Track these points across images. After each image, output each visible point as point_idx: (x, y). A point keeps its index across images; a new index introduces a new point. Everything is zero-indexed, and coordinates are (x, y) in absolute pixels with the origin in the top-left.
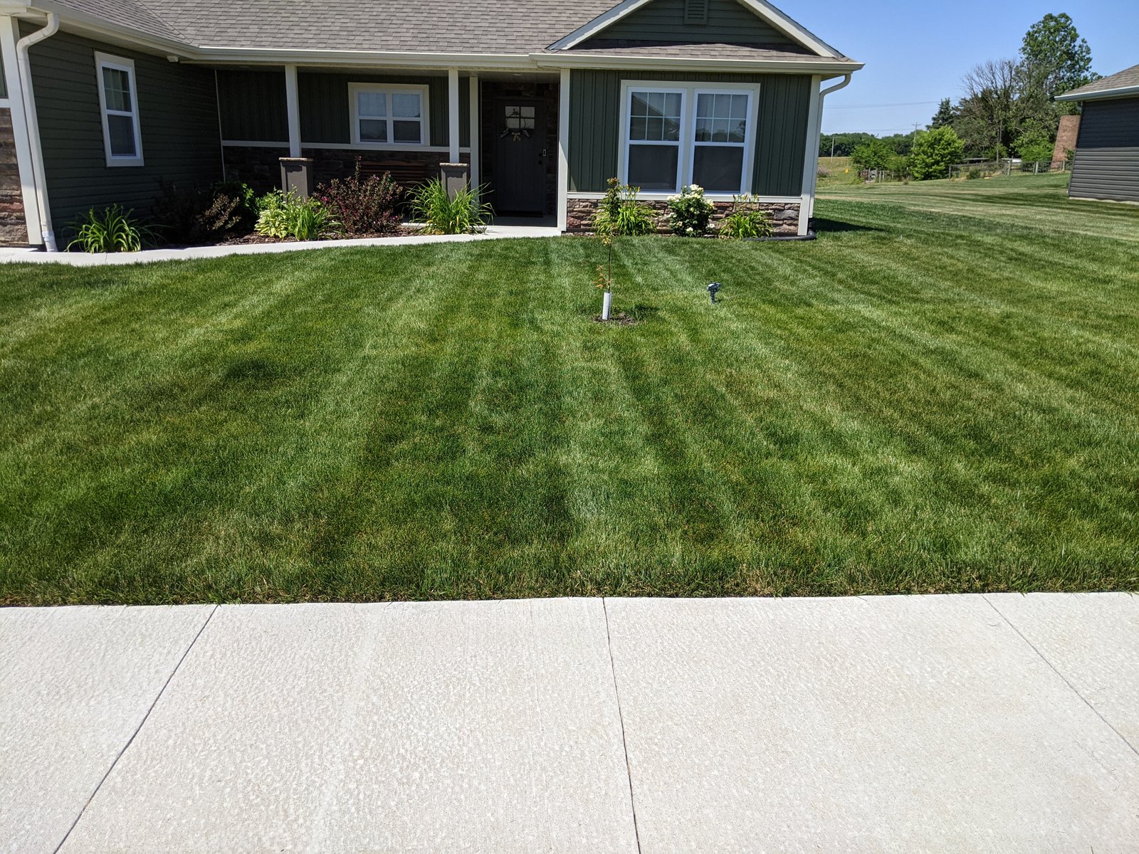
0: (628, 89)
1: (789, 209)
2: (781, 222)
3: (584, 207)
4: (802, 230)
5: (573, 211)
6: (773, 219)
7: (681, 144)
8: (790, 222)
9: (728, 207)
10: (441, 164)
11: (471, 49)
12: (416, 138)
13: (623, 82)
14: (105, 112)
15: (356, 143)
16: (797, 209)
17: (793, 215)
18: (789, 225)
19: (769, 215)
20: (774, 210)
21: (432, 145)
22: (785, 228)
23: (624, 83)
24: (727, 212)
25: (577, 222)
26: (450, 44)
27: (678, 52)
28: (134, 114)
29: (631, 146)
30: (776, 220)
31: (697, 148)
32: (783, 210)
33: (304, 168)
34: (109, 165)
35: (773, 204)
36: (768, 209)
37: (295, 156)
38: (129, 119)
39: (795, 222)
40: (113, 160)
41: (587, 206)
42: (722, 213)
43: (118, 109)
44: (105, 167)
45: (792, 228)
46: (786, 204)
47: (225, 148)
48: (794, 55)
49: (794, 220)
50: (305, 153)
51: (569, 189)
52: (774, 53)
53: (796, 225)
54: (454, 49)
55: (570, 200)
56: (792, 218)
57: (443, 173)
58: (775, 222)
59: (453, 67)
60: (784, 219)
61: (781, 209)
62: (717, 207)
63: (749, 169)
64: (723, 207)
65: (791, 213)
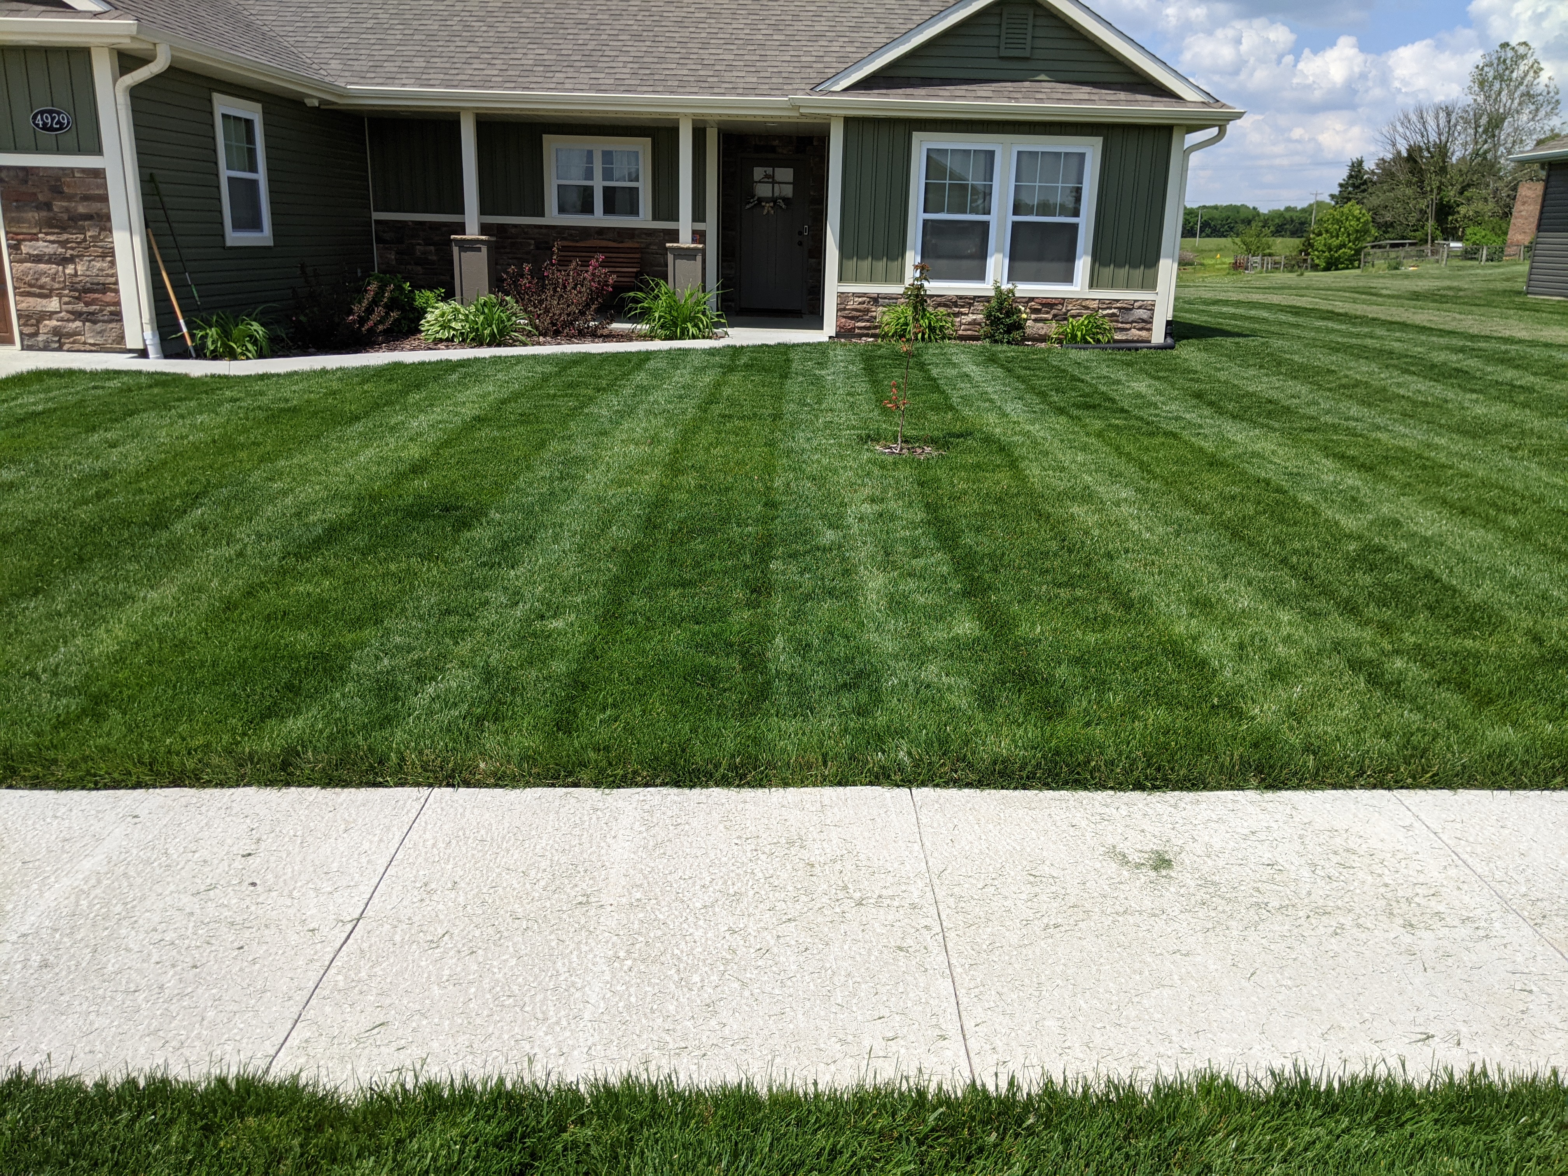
0: (922, 144)
1: (1140, 308)
2: (1128, 326)
3: (860, 303)
4: (1158, 336)
5: (845, 309)
6: (1117, 321)
7: (992, 219)
8: (1140, 325)
9: (1056, 305)
10: (668, 245)
11: (710, 90)
12: (633, 210)
13: (915, 134)
14: (225, 174)
15: (553, 217)
16: (1150, 308)
17: (1145, 317)
18: (1139, 329)
19: (1113, 315)
20: (1119, 308)
21: (655, 218)
22: (1134, 334)
23: (917, 136)
24: (1054, 312)
25: (850, 324)
26: (682, 84)
27: (990, 94)
28: (261, 176)
29: (925, 222)
30: (1122, 323)
31: (1015, 225)
32: (1131, 309)
33: (484, 249)
34: (229, 243)
35: (1118, 301)
36: (1110, 308)
37: (472, 232)
38: (254, 183)
39: (1148, 326)
40: (234, 238)
41: (864, 303)
42: (1048, 313)
43: (239, 170)
44: (224, 247)
45: (1144, 334)
46: (1135, 301)
47: (378, 222)
48: (1149, 98)
49: (1146, 324)
50: (484, 229)
51: (840, 279)
52: (1122, 95)
53: (1150, 330)
54: (688, 90)
55: (841, 295)
56: (1143, 321)
57: (670, 257)
58: (1120, 325)
59: (686, 115)
60: (1133, 322)
61: (1127, 308)
62: (1041, 304)
63: (1085, 253)
64: (1049, 304)
65: (1143, 314)
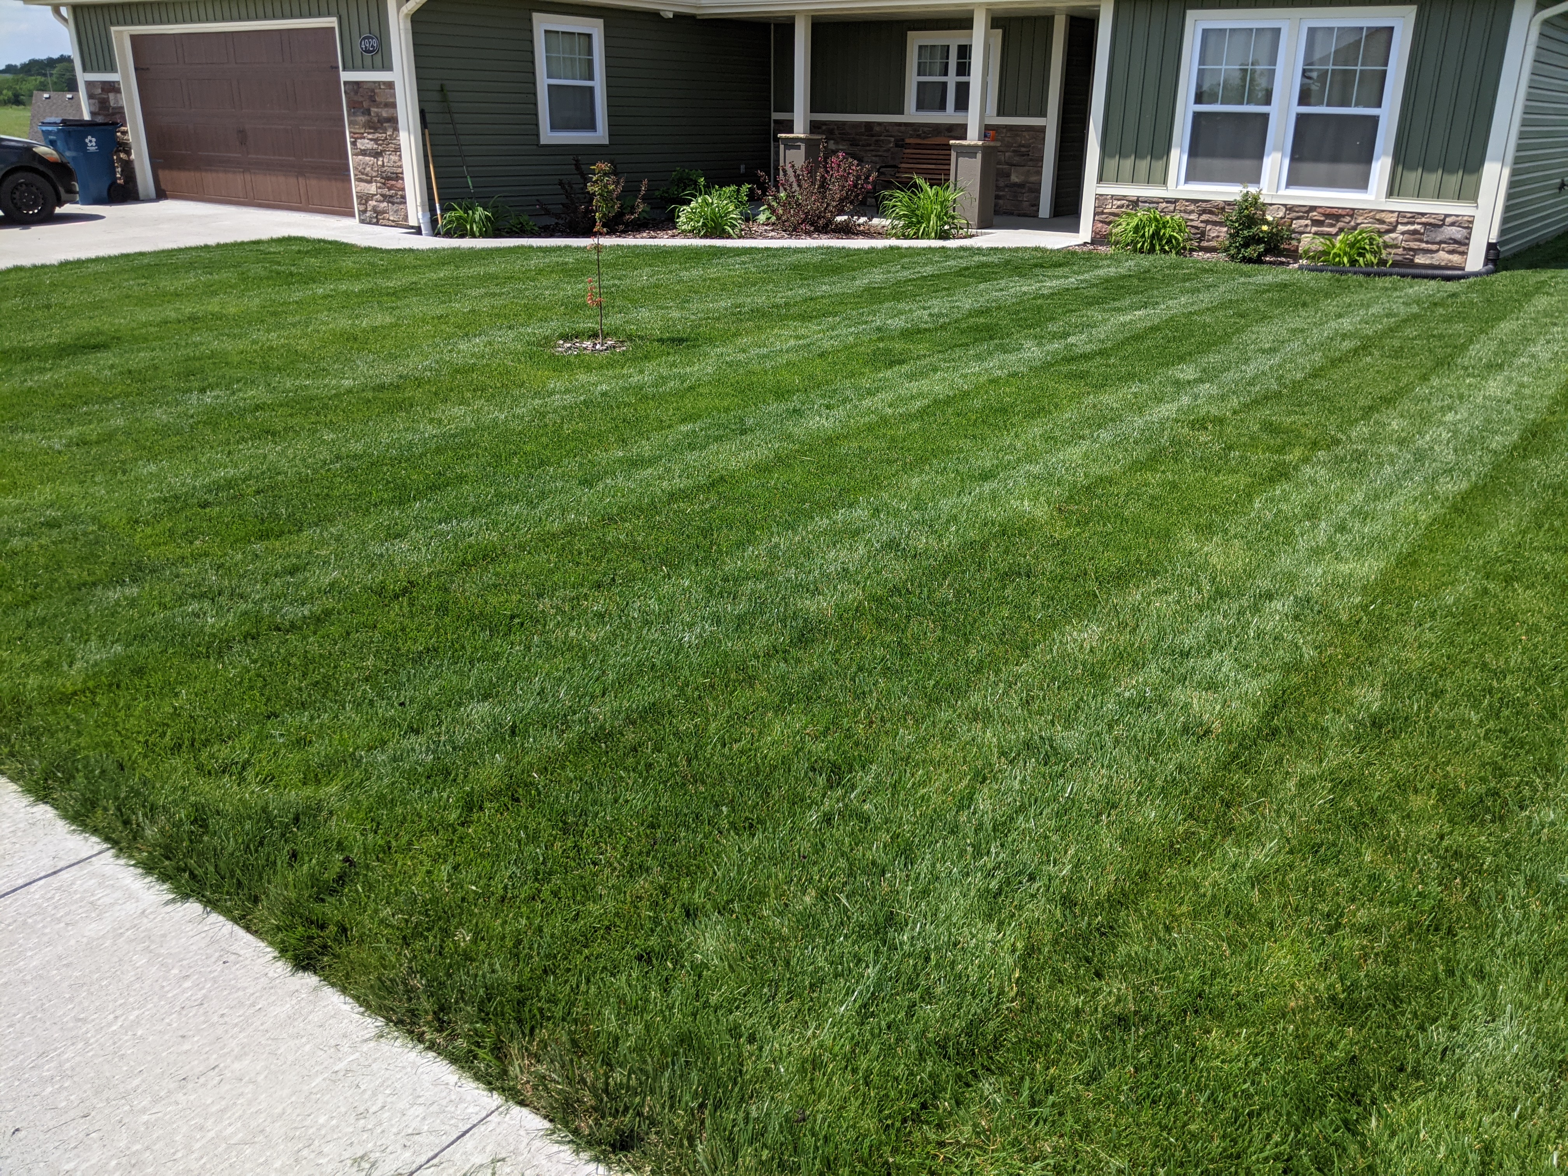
0: (1198, 24)
1: (1453, 224)
2: (1434, 247)
3: (1118, 207)
4: (1475, 261)
5: (1102, 213)
6: (1421, 241)
7: (1274, 110)
8: (1451, 247)
9: (1343, 216)
10: (952, 142)
13: (1187, 14)
14: (543, 82)
15: (912, 114)
16: (1468, 225)
17: (1458, 236)
18: (1450, 252)
19: (1415, 232)
20: (1424, 224)
21: (999, 114)
22: (1442, 257)
23: (1189, 16)
24: (1340, 224)
25: (1106, 229)
28: (599, 84)
30: (1427, 242)
31: (1300, 117)
32: (1440, 226)
34: (543, 141)
35: (1423, 214)
36: (1413, 223)
38: (591, 90)
39: (1462, 249)
40: (548, 136)
41: (1122, 206)
42: (1332, 226)
43: (565, 78)
44: (538, 145)
45: (1456, 258)
46: (1446, 216)
47: (776, 121)
49: (1461, 245)
51: (1100, 179)
53: (1464, 253)
55: (1099, 197)
56: (1456, 242)
58: (1424, 245)
59: (980, 5)
60: (1441, 242)
61: (1437, 224)
62: (1324, 215)
63: (1385, 153)
64: (1334, 215)
65: (1453, 232)
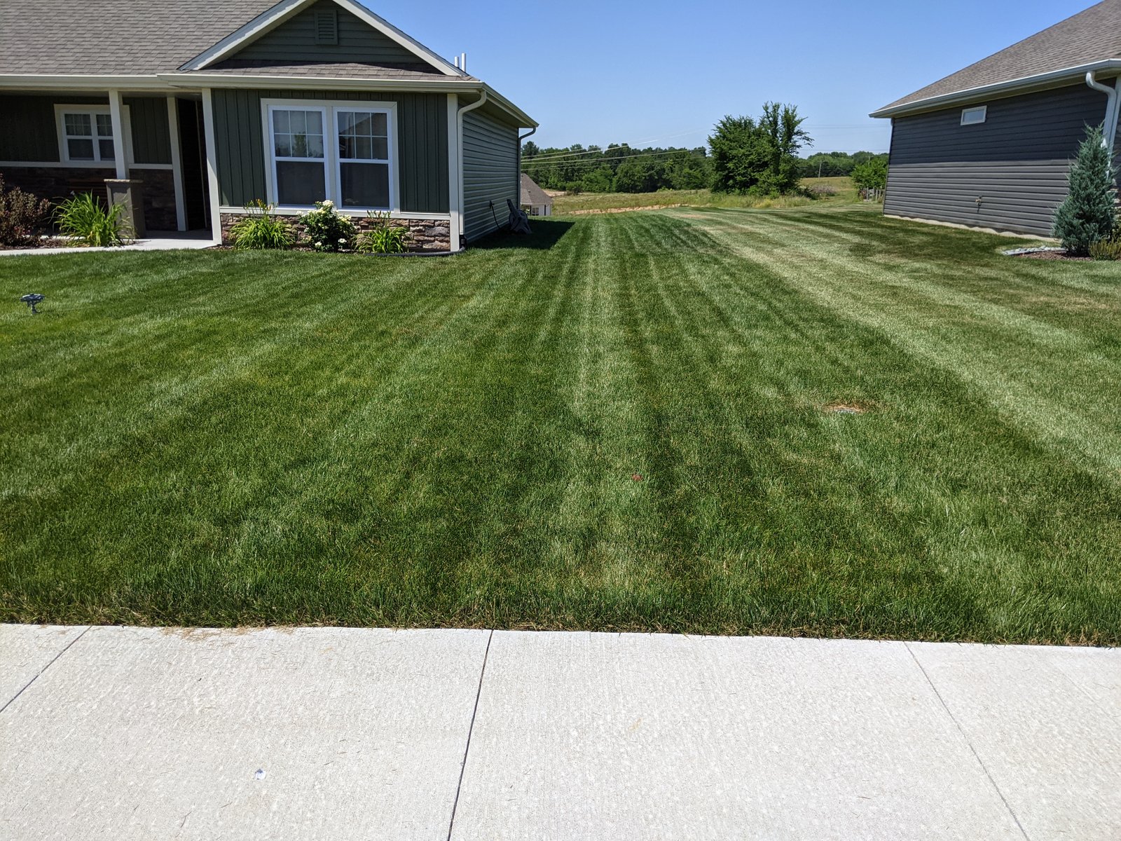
0: (269, 107)
1: (439, 225)
2: (432, 239)
3: (237, 221)
4: (455, 246)
5: (227, 225)
6: (424, 235)
7: (325, 160)
8: (441, 238)
9: (379, 223)
10: (105, 180)
13: (263, 100)
15: (66, 161)
16: (447, 226)
17: (443, 232)
18: (441, 241)
19: (419, 231)
20: (424, 226)
21: (136, 162)
22: (437, 244)
23: (264, 102)
24: (378, 228)
25: (231, 236)
26: (105, 66)
27: (306, 71)
29: (278, 163)
30: (428, 236)
31: (342, 165)
32: (433, 227)
35: (422, 220)
36: (418, 226)
39: (447, 239)
41: (240, 221)
42: (373, 228)
45: (444, 244)
46: (435, 221)
48: (421, 73)
49: (445, 237)
51: (221, 203)
52: (402, 72)
53: (448, 242)
54: (105, 71)
55: (222, 215)
56: (442, 235)
57: (109, 191)
58: (426, 238)
59: (113, 88)
60: (435, 236)
61: (432, 226)
62: (367, 222)
63: (395, 186)
64: (374, 223)
65: (440, 229)
